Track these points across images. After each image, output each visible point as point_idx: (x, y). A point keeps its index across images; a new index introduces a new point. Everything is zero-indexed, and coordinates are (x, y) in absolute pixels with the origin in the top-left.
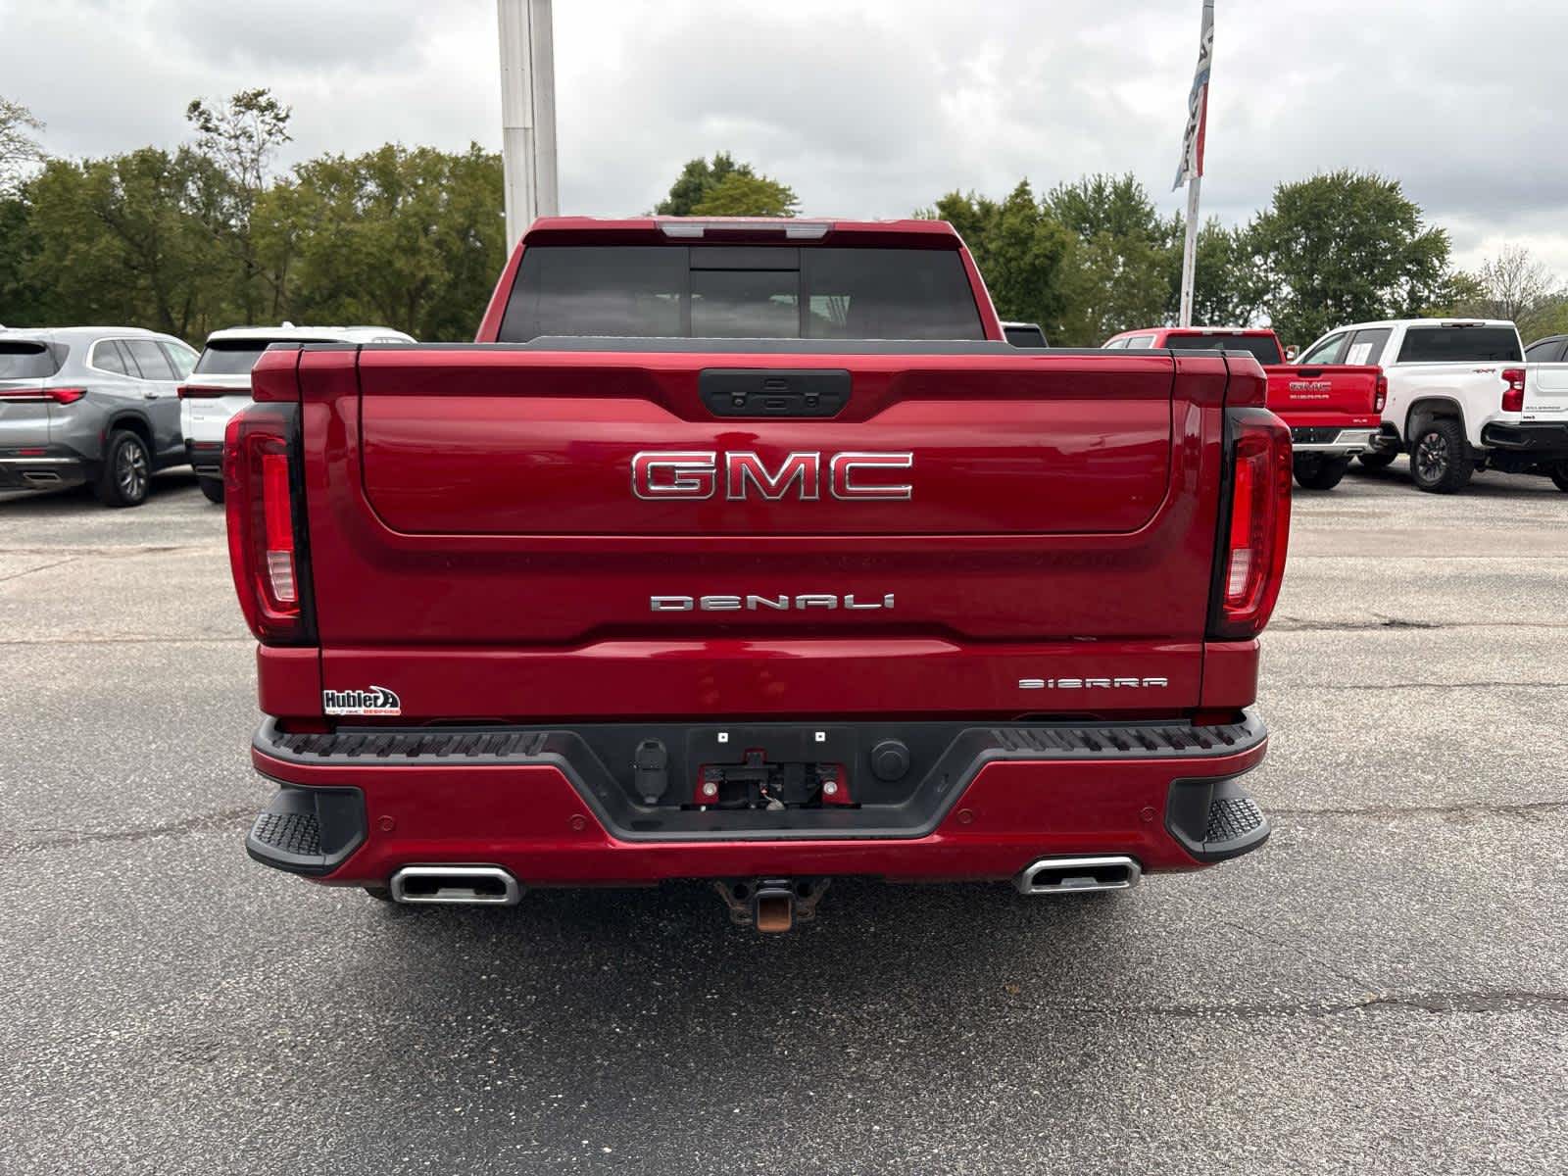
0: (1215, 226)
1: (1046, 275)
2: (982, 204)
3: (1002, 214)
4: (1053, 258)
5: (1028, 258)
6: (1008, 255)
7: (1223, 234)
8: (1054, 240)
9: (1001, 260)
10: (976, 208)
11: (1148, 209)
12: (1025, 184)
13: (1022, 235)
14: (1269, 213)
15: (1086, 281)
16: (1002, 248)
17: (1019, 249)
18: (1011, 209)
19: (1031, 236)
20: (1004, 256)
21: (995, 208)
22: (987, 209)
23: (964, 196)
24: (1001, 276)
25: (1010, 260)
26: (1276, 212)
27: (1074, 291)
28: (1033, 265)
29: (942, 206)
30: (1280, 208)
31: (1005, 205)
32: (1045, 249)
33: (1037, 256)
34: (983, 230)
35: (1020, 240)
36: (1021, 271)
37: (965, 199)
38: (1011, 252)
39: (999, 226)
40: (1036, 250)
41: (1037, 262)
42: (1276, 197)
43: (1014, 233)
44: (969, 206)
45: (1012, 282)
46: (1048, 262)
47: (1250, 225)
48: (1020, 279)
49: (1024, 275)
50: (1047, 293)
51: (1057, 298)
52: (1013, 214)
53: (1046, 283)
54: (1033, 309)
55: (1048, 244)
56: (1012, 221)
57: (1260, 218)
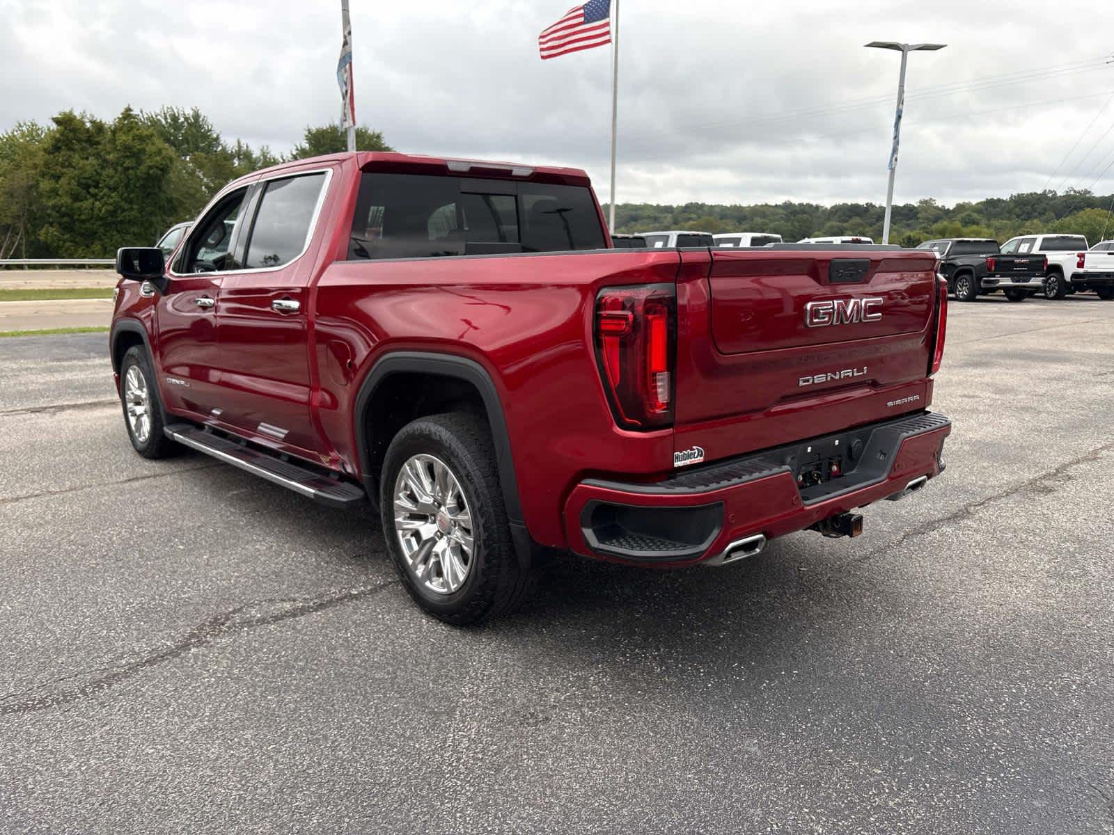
0: (268, 153)
1: (160, 181)
2: (93, 122)
3: (114, 132)
4: (164, 170)
5: (143, 168)
6: (125, 165)
7: (274, 159)
8: (163, 155)
9: (120, 168)
10: (88, 125)
11: (215, 136)
12: (129, 110)
13: (135, 150)
14: (304, 147)
15: (190, 188)
16: (119, 159)
17: (134, 160)
18: (121, 129)
19: (143, 151)
20: (122, 166)
21: (106, 126)
22: (99, 127)
23: (77, 114)
24: (122, 182)
25: (127, 169)
26: (307, 145)
27: (181, 196)
28: (148, 174)
29: (57, 121)
30: (310, 143)
31: (115, 125)
32: (157, 162)
33: (151, 167)
34: (98, 143)
35: (134, 154)
36: (138, 178)
37: (78, 118)
38: (128, 163)
39: (113, 141)
40: (149, 163)
41: (151, 172)
42: (306, 136)
43: (127, 148)
44: (84, 123)
45: (132, 186)
46: (159, 173)
47: (292, 155)
48: (138, 185)
49: (141, 182)
50: (162, 196)
51: (170, 201)
52: (124, 133)
53: (160, 188)
54: (152, 208)
55: (158, 158)
56: (122, 138)
57: (297, 149)
